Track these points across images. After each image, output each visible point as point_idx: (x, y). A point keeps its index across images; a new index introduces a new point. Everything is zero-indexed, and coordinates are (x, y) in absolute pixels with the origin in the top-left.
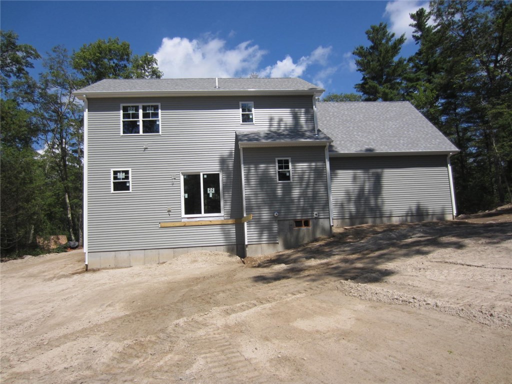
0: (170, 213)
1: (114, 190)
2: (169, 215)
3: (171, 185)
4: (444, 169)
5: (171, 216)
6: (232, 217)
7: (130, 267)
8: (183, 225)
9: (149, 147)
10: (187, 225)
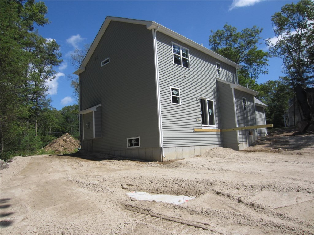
0: (198, 123)
1: (173, 102)
2: (197, 123)
3: (196, 104)
4: (262, 113)
5: (198, 124)
6: (219, 128)
7: (184, 159)
8: (203, 131)
9: (186, 76)
10: (205, 131)
